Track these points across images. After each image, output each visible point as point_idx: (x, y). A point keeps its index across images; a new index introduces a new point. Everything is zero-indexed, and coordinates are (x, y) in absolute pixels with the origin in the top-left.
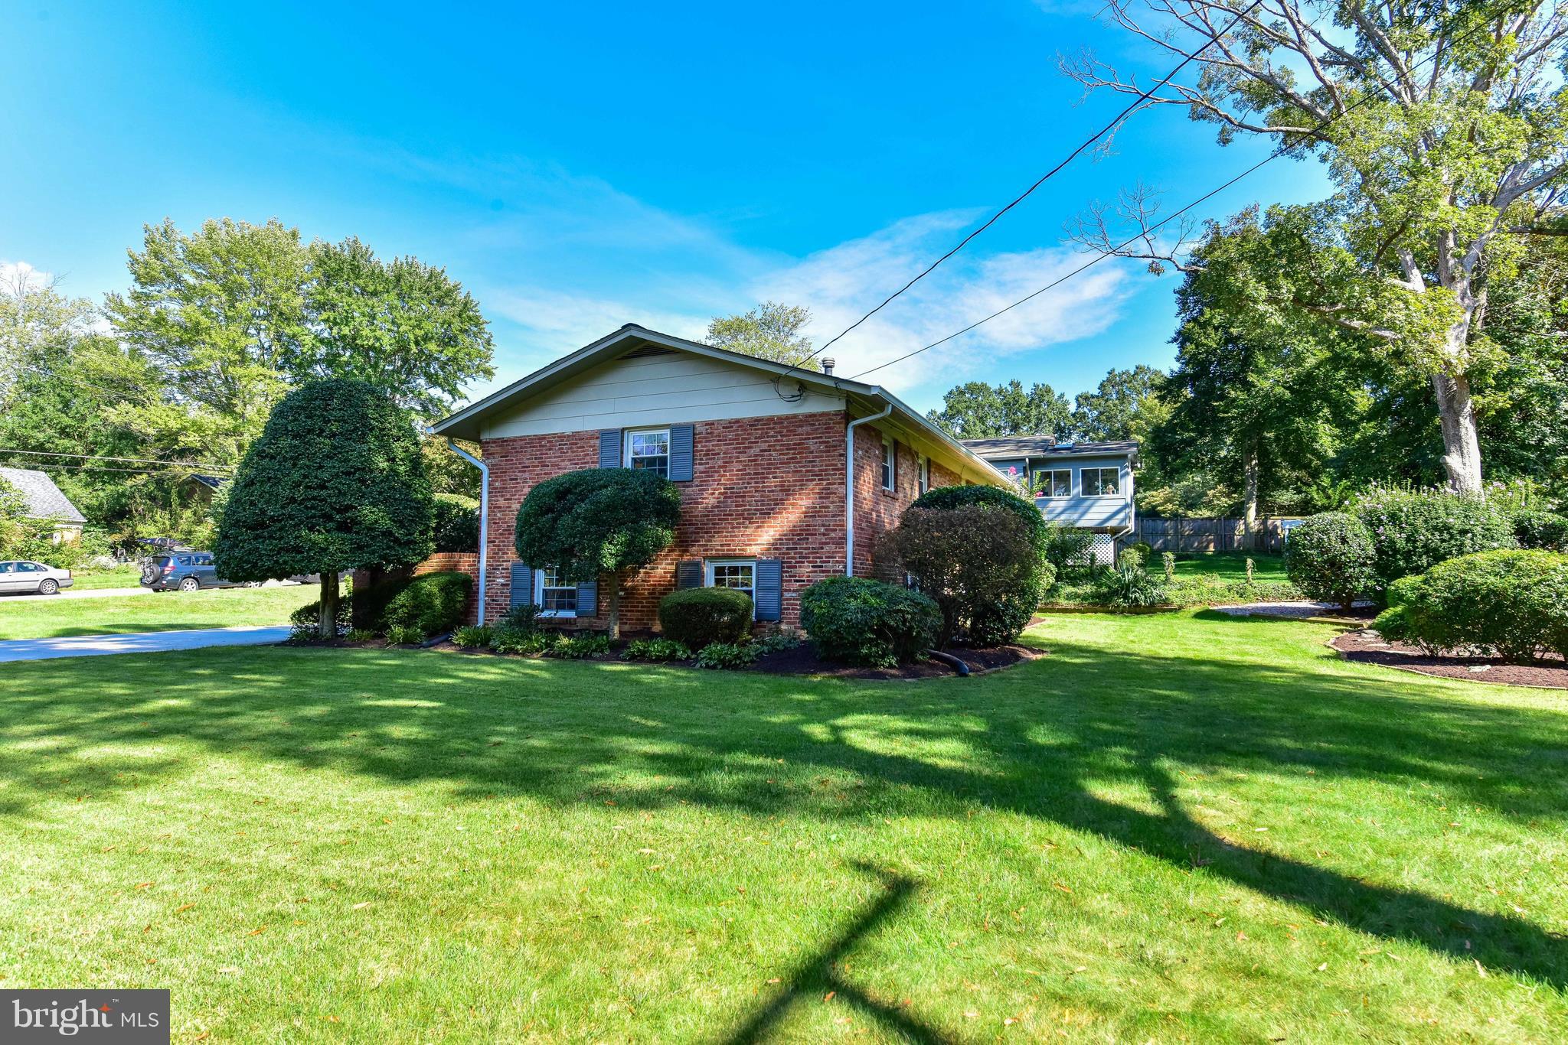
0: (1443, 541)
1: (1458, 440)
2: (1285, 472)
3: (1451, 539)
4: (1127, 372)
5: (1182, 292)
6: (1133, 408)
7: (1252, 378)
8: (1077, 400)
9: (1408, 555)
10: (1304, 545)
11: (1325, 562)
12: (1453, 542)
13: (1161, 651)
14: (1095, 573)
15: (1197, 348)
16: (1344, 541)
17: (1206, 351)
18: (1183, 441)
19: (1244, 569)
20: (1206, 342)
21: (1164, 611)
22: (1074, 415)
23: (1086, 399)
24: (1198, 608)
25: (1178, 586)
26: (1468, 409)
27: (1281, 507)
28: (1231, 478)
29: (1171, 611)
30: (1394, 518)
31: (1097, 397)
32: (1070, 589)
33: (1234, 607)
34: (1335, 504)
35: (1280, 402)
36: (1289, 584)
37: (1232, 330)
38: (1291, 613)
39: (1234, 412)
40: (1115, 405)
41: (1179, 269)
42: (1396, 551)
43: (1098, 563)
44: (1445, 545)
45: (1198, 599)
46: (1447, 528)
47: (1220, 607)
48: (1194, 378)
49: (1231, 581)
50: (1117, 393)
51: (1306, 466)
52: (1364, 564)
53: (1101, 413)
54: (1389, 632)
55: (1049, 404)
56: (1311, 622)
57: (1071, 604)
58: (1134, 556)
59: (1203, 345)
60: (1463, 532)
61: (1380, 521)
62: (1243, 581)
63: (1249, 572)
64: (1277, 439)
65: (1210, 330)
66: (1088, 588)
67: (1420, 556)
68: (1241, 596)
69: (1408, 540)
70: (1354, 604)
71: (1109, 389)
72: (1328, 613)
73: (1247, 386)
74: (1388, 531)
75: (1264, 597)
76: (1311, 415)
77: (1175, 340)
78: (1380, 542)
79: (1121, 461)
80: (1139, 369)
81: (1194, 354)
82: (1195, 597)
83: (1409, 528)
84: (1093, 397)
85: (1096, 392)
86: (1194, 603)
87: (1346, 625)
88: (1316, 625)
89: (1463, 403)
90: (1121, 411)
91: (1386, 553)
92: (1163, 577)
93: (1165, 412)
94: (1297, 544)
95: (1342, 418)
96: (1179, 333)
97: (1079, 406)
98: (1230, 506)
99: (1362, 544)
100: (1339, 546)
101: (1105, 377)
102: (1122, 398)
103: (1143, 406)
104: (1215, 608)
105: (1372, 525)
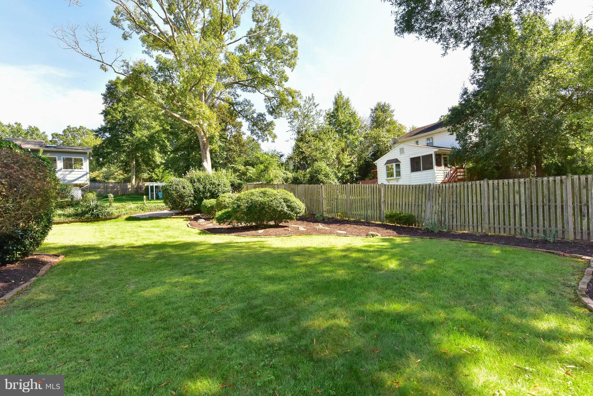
0: (213, 188)
1: (206, 158)
2: (144, 167)
3: (215, 187)
4: (76, 128)
5: (104, 95)
6: (79, 142)
7: (134, 132)
8: (52, 135)
9: (204, 193)
10: (170, 190)
11: (178, 195)
12: (216, 188)
13: (135, 243)
14: (73, 204)
15: (112, 117)
16: (184, 188)
17: (116, 120)
18: (107, 153)
19: (143, 200)
20: (116, 116)
21: (111, 219)
22: (51, 141)
23: (57, 135)
24: (126, 216)
25: (115, 208)
26: (208, 149)
27: (143, 179)
28: (125, 169)
29: (114, 218)
30: (199, 180)
31: (62, 135)
32: (59, 212)
33: (141, 214)
34: (160, 179)
35: (144, 142)
36: (164, 204)
37: (126, 114)
38: (164, 215)
39: (127, 144)
40: (71, 139)
41: (115, 72)
42: (200, 192)
43: (75, 200)
44: (214, 189)
45: (126, 213)
46: (214, 184)
47: (135, 215)
48: (110, 130)
49: (138, 205)
50: (72, 135)
51: (151, 166)
52: (190, 196)
53: (64, 142)
54: (220, 220)
55: (37, 135)
56: (173, 218)
57: (62, 219)
58: (91, 196)
59: (114, 117)
60: (219, 185)
61: (195, 181)
62: (143, 204)
63: (145, 201)
64: (141, 156)
65: (117, 112)
66: (70, 210)
67: (207, 193)
68: (142, 210)
69: (203, 188)
70: (186, 210)
71: (68, 133)
72: (177, 214)
73: (132, 135)
74: (197, 185)
75: (151, 210)
76: (153, 148)
77: (102, 113)
78: (195, 188)
79: (84, 155)
80: (81, 127)
81: (111, 120)
82: (124, 212)
83: (204, 184)
84: (60, 135)
85: (62, 133)
86: (124, 214)
87: (186, 218)
88: (175, 219)
89: (207, 147)
90: (73, 142)
91: (197, 192)
92: (108, 204)
93: (98, 142)
94: (168, 189)
95: (163, 150)
96: (104, 111)
97: (53, 137)
98: (123, 179)
99: (189, 190)
100: (182, 190)
101: (66, 128)
102: (74, 137)
103: (84, 141)
104: (133, 216)
105: (192, 183)
